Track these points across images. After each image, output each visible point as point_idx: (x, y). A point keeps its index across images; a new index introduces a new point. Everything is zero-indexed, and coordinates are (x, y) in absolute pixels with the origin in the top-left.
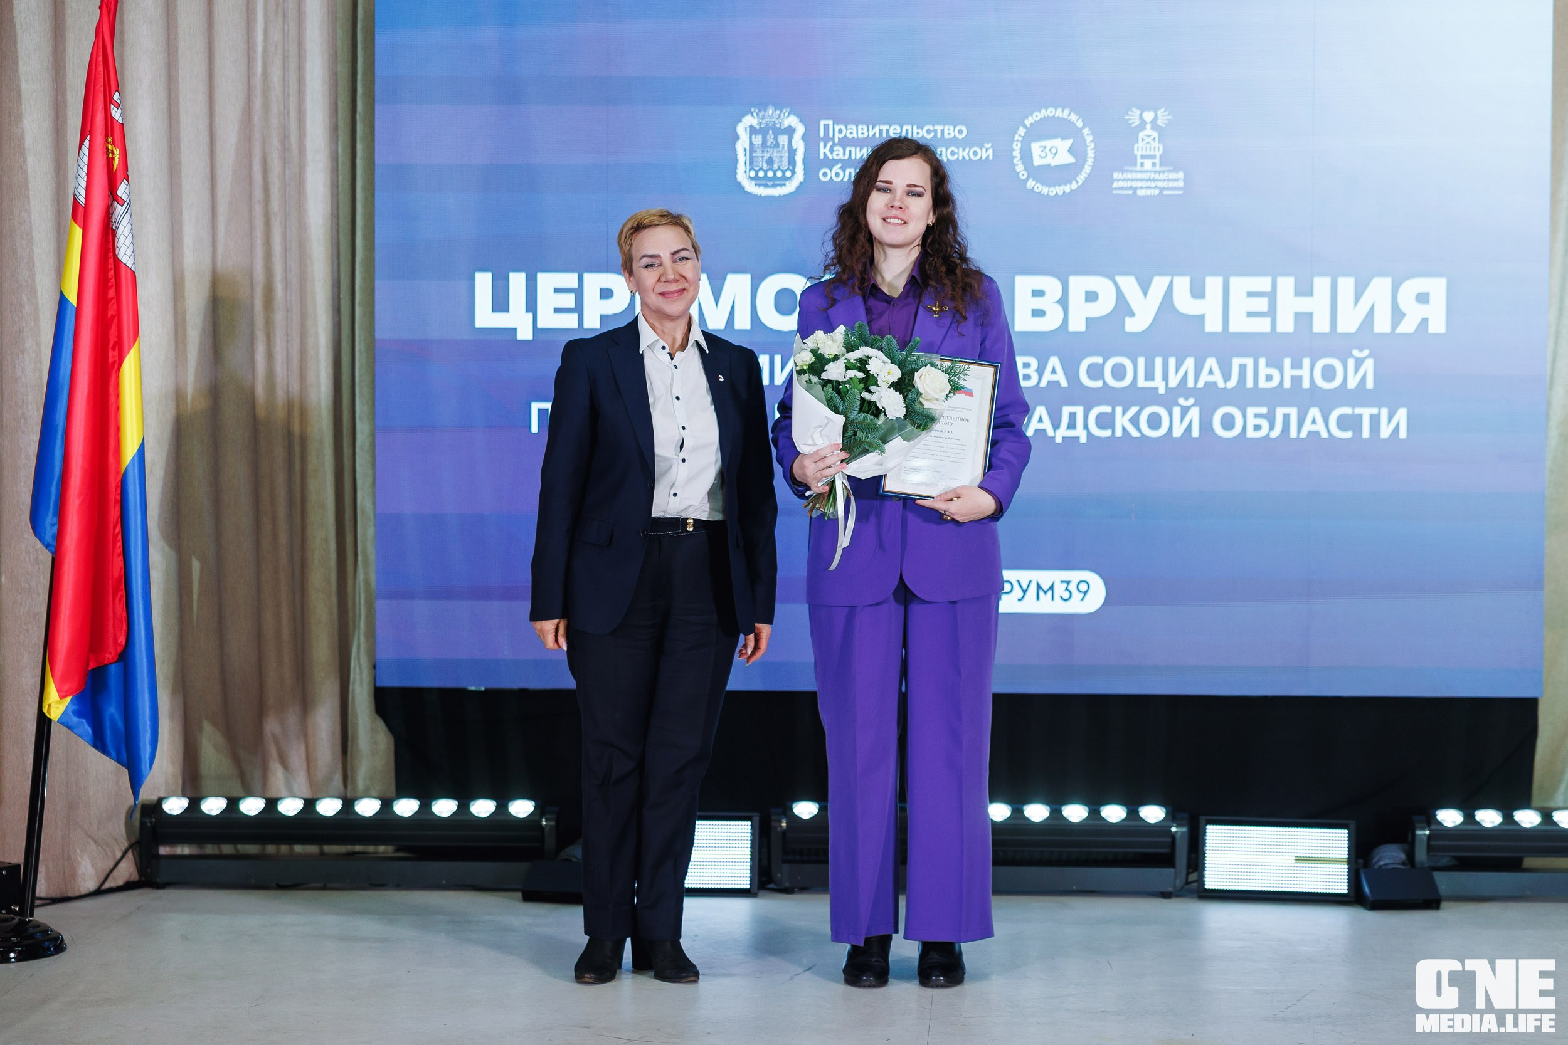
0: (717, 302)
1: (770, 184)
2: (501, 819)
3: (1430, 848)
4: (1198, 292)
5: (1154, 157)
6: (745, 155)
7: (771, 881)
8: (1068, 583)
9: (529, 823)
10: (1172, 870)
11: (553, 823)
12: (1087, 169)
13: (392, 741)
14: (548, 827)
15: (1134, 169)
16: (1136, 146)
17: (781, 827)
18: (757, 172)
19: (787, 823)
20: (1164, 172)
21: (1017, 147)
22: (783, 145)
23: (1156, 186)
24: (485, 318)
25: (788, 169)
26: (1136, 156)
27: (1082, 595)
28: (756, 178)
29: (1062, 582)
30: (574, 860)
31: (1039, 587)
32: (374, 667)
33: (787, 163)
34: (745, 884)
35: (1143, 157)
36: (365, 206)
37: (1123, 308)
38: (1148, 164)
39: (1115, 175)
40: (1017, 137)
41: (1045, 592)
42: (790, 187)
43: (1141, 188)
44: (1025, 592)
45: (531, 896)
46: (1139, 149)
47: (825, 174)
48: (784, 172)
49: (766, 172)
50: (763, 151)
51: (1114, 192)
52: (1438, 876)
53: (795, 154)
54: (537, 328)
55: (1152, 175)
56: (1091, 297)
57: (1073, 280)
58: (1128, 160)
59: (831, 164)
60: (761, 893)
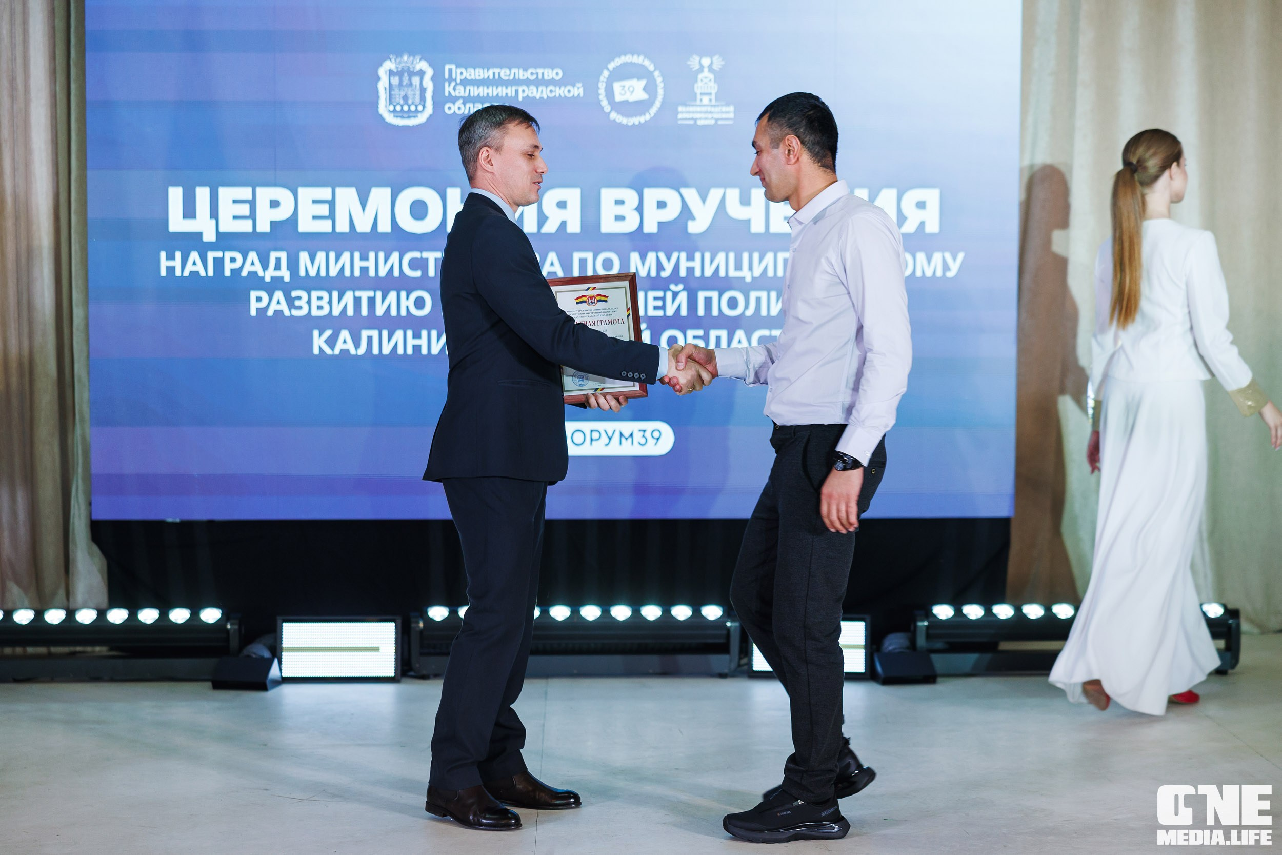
0: (364, 209)
1: (405, 115)
2: (194, 623)
3: (929, 636)
4: (745, 201)
5: (710, 94)
6: (386, 93)
7: (411, 669)
8: (644, 431)
9: (219, 625)
10: (727, 657)
11: (236, 627)
12: (658, 104)
13: (104, 561)
14: (233, 630)
15: (693, 103)
16: (696, 86)
17: (419, 627)
18: (395, 106)
19: (424, 624)
20: (718, 106)
21: (602, 86)
22: (416, 85)
23: (712, 118)
24: (177, 223)
25: (420, 104)
26: (696, 94)
27: (655, 441)
28: (395, 111)
29: (640, 431)
30: (254, 656)
31: (621, 435)
32: (90, 504)
33: (419, 100)
34: (391, 673)
35: (702, 94)
36: (78, 135)
37: (686, 212)
38: (706, 100)
39: (680, 109)
40: (602, 78)
41: (626, 439)
42: (422, 119)
43: (700, 119)
44: (610, 439)
45: (219, 685)
46: (699, 88)
47: (449, 108)
48: (416, 106)
49: (402, 106)
50: (400, 90)
51: (680, 122)
52: (935, 658)
53: (425, 92)
54: (219, 232)
55: (709, 109)
56: (661, 205)
57: (647, 192)
58: (690, 98)
59: (454, 100)
60: (404, 679)
